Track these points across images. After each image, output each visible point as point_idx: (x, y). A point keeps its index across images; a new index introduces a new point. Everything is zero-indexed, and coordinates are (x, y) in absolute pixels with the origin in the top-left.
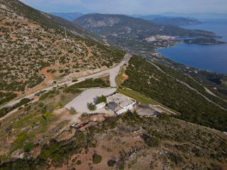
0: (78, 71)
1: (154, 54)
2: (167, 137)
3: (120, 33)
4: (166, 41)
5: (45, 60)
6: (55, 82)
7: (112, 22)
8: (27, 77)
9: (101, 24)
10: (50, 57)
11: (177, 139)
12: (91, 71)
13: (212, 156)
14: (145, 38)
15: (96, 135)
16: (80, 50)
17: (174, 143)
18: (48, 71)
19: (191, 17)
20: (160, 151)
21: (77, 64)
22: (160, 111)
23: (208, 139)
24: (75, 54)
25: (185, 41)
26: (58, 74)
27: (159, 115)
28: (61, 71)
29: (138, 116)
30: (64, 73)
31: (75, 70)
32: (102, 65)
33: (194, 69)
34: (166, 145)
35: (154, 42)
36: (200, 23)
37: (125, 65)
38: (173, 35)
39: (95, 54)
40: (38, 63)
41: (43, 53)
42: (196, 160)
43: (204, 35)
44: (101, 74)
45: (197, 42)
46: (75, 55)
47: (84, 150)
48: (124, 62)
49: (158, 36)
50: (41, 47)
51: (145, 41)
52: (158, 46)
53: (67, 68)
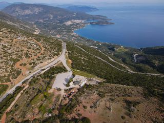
0: (41, 62)
1: (72, 34)
2: (106, 92)
3: (45, 19)
4: (78, 24)
5: (14, 57)
6: (30, 72)
7: (37, 10)
8: (7, 71)
9: (28, 12)
10: (17, 54)
11: (110, 92)
12: (50, 61)
13: (123, 96)
14: (64, 22)
15: (79, 98)
16: (35, 46)
17: (109, 94)
18: (21, 65)
19: (92, 5)
20: (106, 98)
21: (39, 57)
22: (99, 81)
23: (120, 89)
24: (33, 49)
25: (91, 23)
26: (28, 66)
27: (99, 83)
28: (30, 64)
29: (91, 86)
30: (33, 65)
31: (39, 62)
32: (54, 55)
33: (99, 42)
34: (107, 96)
35: (71, 25)
36: (98, 10)
37: (66, 52)
38: (83, 19)
39: (46, 48)
40: (10, 60)
41: (9, 51)
42: (118, 99)
43: (102, 19)
44: (56, 62)
45: (98, 24)
46: (33, 51)
47: (78, 106)
48: (64, 50)
49: (73, 20)
50: (5, 47)
51: (65, 25)
52: (74, 28)
53: (33, 61)
